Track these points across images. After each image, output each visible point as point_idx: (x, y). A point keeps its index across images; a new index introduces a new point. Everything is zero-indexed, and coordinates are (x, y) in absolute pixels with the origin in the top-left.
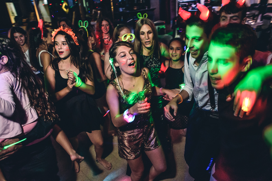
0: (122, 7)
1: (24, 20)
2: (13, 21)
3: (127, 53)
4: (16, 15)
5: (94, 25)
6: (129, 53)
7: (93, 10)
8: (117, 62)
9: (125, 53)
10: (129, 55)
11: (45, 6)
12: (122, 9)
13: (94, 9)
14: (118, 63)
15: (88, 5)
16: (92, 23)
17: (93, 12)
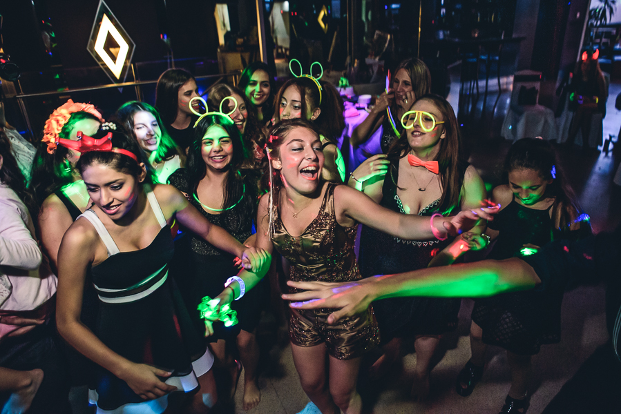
0: (444, 29)
1: (240, 40)
2: (222, 41)
3: (307, 145)
4: (229, 29)
5: (371, 66)
6: (312, 145)
7: (377, 32)
8: (280, 158)
9: (302, 143)
10: (311, 149)
11: (284, 14)
12: (444, 35)
13: (380, 30)
14: (280, 160)
15: (370, 18)
16: (369, 61)
17: (375, 37)
